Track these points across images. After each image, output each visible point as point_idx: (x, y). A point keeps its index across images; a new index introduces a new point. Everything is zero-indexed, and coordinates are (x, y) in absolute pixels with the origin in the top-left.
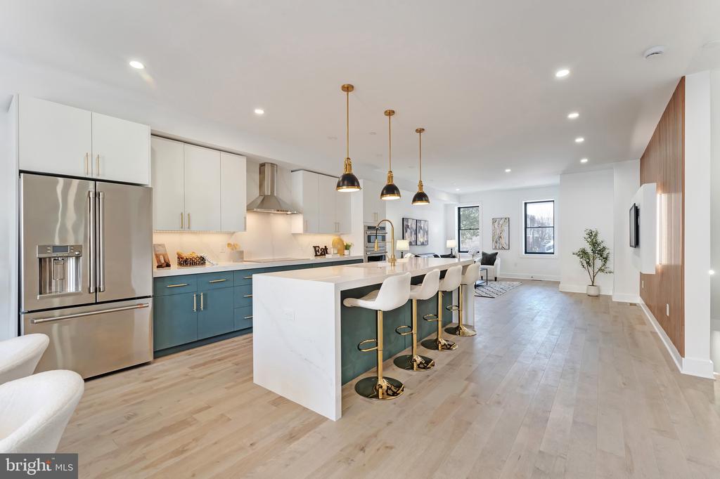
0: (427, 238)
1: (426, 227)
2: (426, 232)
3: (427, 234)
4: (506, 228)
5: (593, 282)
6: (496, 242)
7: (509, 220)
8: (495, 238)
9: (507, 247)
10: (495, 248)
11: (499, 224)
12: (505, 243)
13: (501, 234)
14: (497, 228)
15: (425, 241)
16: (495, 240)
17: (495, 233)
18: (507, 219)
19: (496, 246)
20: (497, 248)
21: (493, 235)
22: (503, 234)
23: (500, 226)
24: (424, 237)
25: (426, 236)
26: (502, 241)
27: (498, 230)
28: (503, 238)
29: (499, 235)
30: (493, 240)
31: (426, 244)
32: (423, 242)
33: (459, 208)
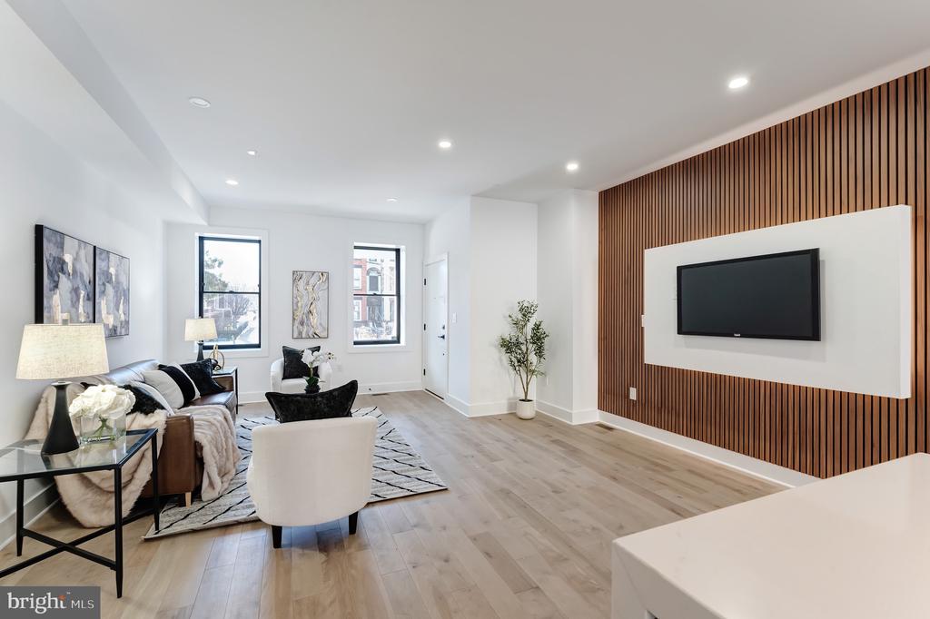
0: (126, 313)
1: (123, 279)
2: (123, 294)
3: (127, 301)
4: (322, 294)
5: (526, 394)
6: (302, 323)
7: (328, 278)
8: (299, 314)
9: (324, 334)
10: (300, 337)
11: (308, 284)
12: (321, 324)
13: (313, 306)
14: (304, 292)
15: (121, 323)
16: (298, 319)
17: (299, 304)
18: (325, 275)
19: (300, 333)
20: (304, 336)
21: (295, 307)
22: (315, 307)
23: (310, 288)
24: (118, 310)
25: (124, 307)
26: (314, 320)
27: (305, 298)
28: (315, 314)
29: (307, 309)
30: (294, 319)
31: (123, 332)
32: (114, 326)
33: (201, 239)
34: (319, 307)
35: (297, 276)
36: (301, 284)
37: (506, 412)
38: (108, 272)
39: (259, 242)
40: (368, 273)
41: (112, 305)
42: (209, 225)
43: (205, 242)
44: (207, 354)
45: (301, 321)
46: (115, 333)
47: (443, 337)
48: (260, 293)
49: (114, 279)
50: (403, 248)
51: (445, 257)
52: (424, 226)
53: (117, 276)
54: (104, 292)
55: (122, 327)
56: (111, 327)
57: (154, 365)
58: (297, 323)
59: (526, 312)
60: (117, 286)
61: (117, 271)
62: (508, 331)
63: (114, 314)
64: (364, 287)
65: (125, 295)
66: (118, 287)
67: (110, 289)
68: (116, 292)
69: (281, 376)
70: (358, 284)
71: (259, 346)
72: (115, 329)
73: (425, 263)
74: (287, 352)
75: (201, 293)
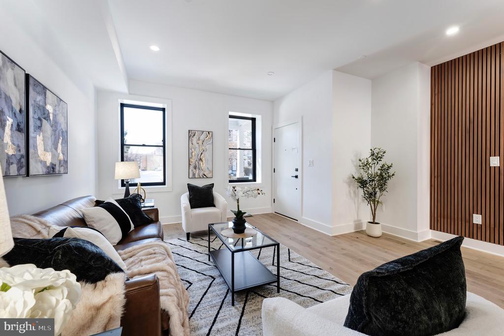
0: (65, 153)
1: (61, 119)
3: (65, 142)
4: (209, 147)
5: (374, 218)
6: (195, 168)
7: (212, 136)
8: (193, 160)
9: (210, 176)
10: (194, 177)
11: (199, 139)
12: (208, 168)
13: (202, 155)
14: (197, 146)
15: (60, 162)
16: (192, 165)
17: (193, 154)
18: (210, 133)
19: (194, 175)
20: (196, 176)
21: (190, 156)
22: (204, 156)
23: (200, 142)
24: (56, 149)
25: (62, 147)
26: (203, 165)
27: (197, 150)
28: (204, 161)
29: (198, 157)
30: (189, 164)
31: (62, 170)
32: (52, 164)
33: (122, 105)
34: (206, 156)
35: (191, 134)
36: (195, 139)
37: (353, 231)
38: (44, 108)
39: (164, 110)
41: (50, 143)
42: (130, 94)
43: (125, 109)
44: (133, 190)
45: (194, 165)
46: (53, 171)
47: (296, 177)
48: (164, 146)
49: (51, 118)
50: (257, 117)
51: (299, 120)
52: (273, 102)
53: (55, 116)
54: (40, 127)
55: (60, 165)
56: (48, 164)
57: (91, 200)
58: (191, 167)
59: (376, 156)
60: (55, 125)
61: (55, 110)
63: (52, 152)
65: (63, 136)
66: (56, 127)
67: (46, 125)
68: (55, 131)
69: (190, 206)
71: (164, 183)
72: (53, 167)
73: (274, 128)
74: (191, 188)
75: (123, 145)
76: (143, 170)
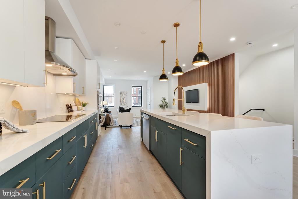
4: (126, 96)
7: (127, 93)
8: (121, 100)
9: (126, 104)
11: (123, 94)
12: (126, 102)
17: (121, 98)
19: (122, 104)
26: (124, 101)
27: (123, 97)
29: (123, 99)
33: (103, 86)
34: (125, 99)
35: (121, 93)
36: (122, 94)
39: (114, 86)
40: (138, 89)
42: (105, 83)
43: (104, 86)
44: (106, 108)
45: (122, 102)
48: (114, 97)
50: (142, 86)
51: (150, 88)
58: (121, 102)
59: (164, 99)
62: (161, 103)
64: (137, 94)
69: (119, 112)
70: (135, 93)
71: (114, 107)
73: (147, 89)
74: (120, 107)
75: (104, 96)
76: (110, 103)
